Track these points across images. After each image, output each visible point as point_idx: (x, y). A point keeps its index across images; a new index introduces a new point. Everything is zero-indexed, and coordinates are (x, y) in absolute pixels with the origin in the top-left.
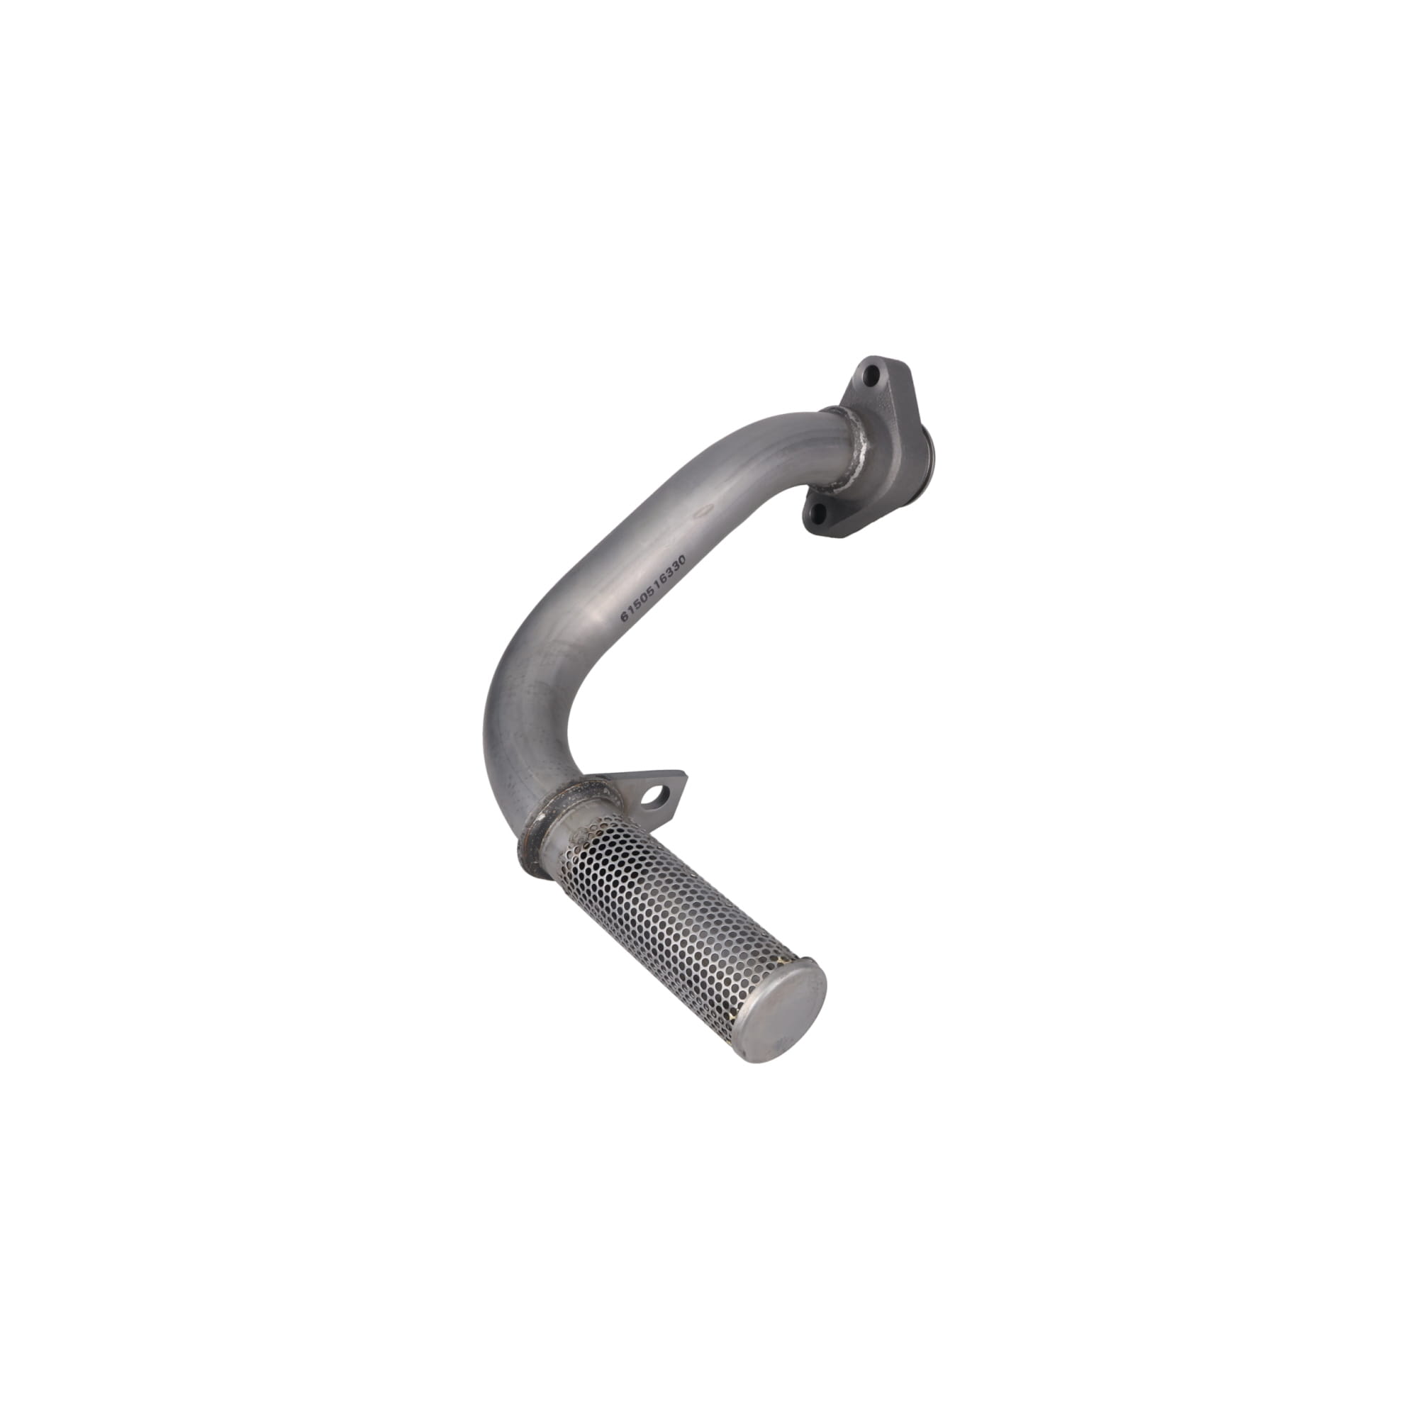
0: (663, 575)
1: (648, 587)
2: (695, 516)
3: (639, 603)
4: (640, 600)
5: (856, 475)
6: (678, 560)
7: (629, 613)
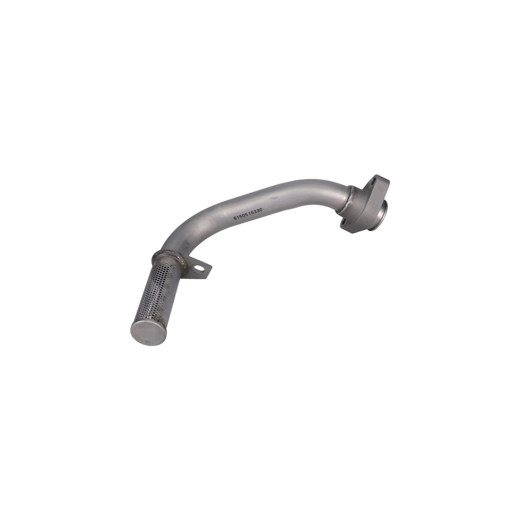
0: (252, 211)
1: (246, 213)
2: (270, 198)
3: (241, 216)
4: (242, 215)
5: (343, 210)
6: (259, 209)
7: (237, 218)
